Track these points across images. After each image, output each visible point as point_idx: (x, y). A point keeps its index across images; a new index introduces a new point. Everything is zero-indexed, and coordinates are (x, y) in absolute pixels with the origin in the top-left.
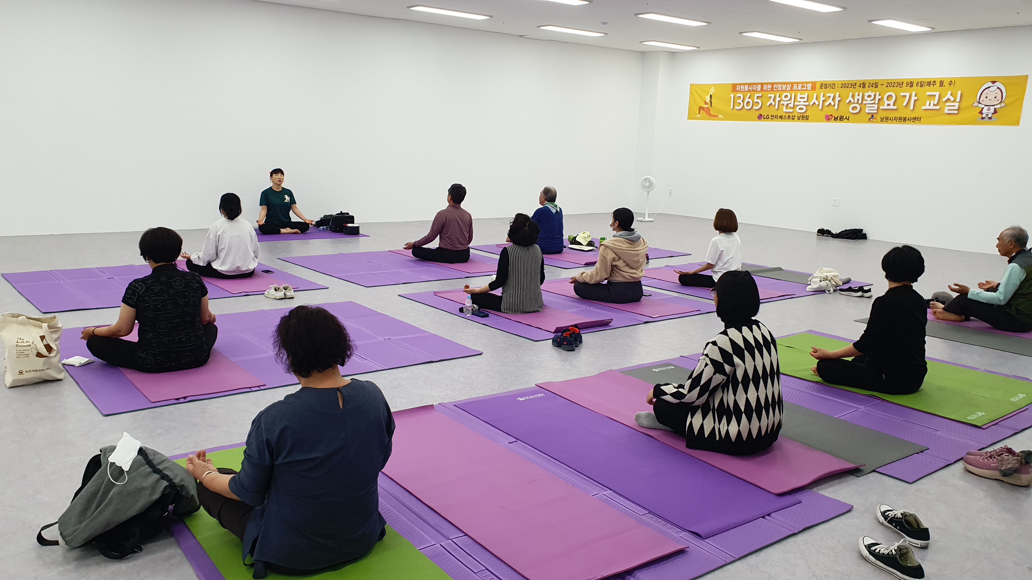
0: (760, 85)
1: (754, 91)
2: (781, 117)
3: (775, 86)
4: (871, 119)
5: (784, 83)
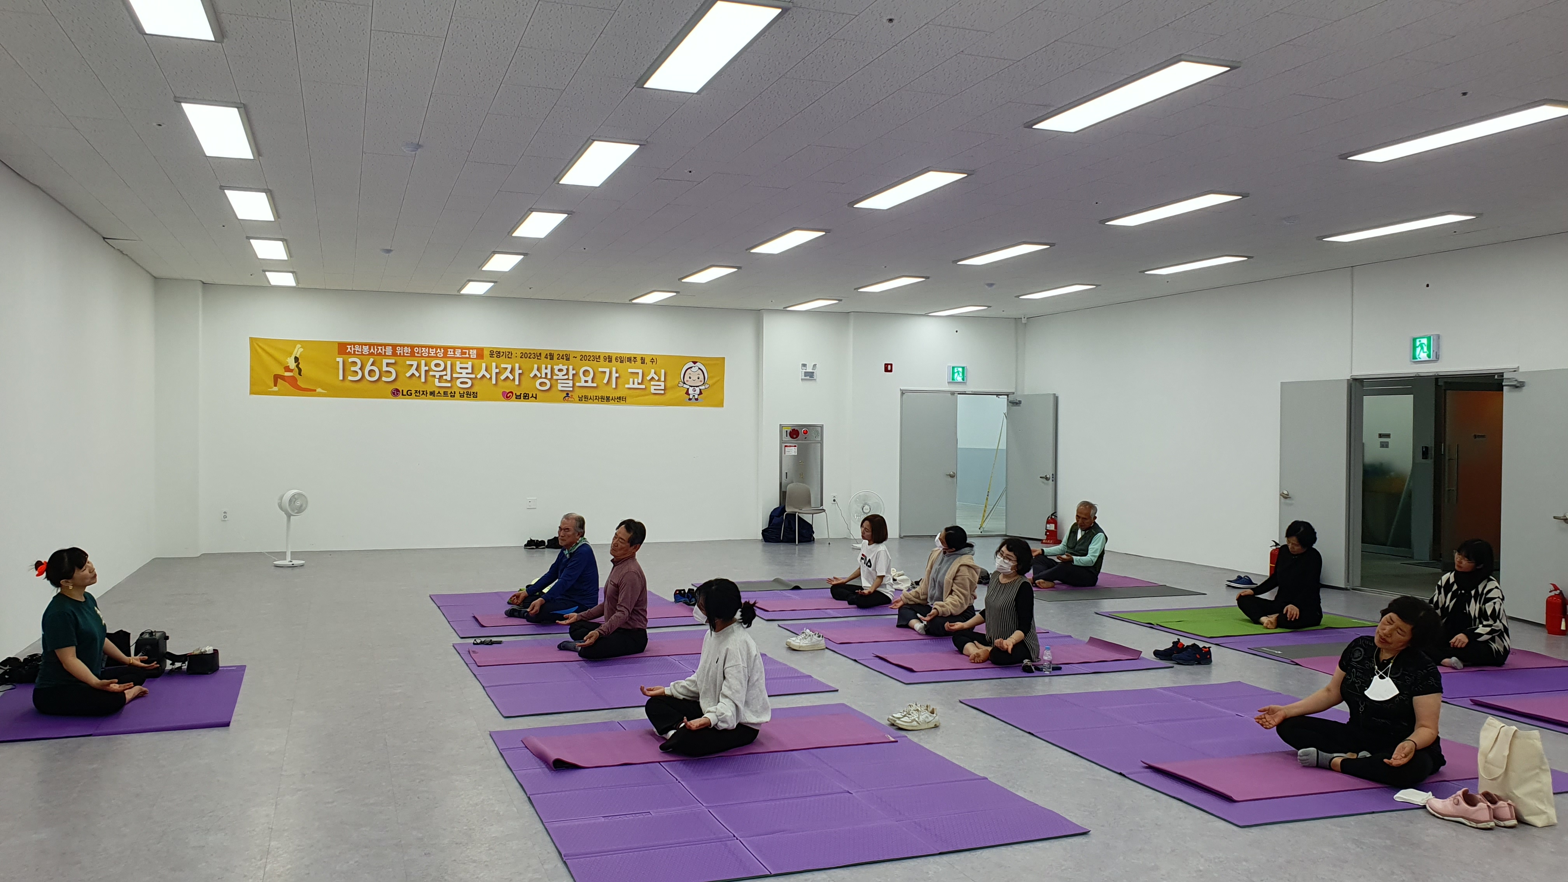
0: (391, 347)
1: (380, 354)
2: (432, 393)
3: (416, 350)
4: (567, 398)
5: (432, 347)
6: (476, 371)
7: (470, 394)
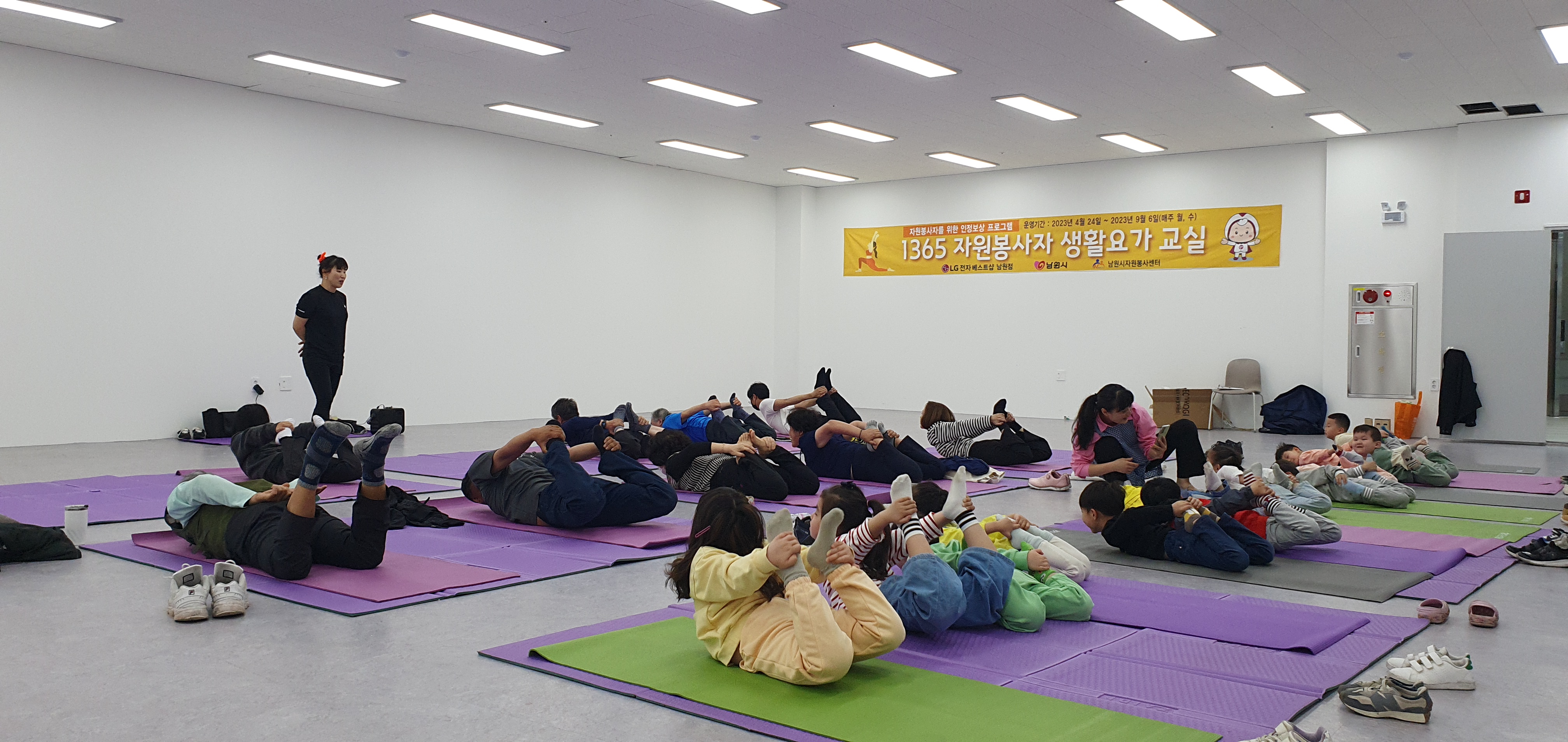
0: (943, 227)
1: (934, 234)
2: (975, 267)
3: (963, 227)
4: (1097, 265)
5: (975, 223)
6: (1012, 243)
7: (1007, 266)
